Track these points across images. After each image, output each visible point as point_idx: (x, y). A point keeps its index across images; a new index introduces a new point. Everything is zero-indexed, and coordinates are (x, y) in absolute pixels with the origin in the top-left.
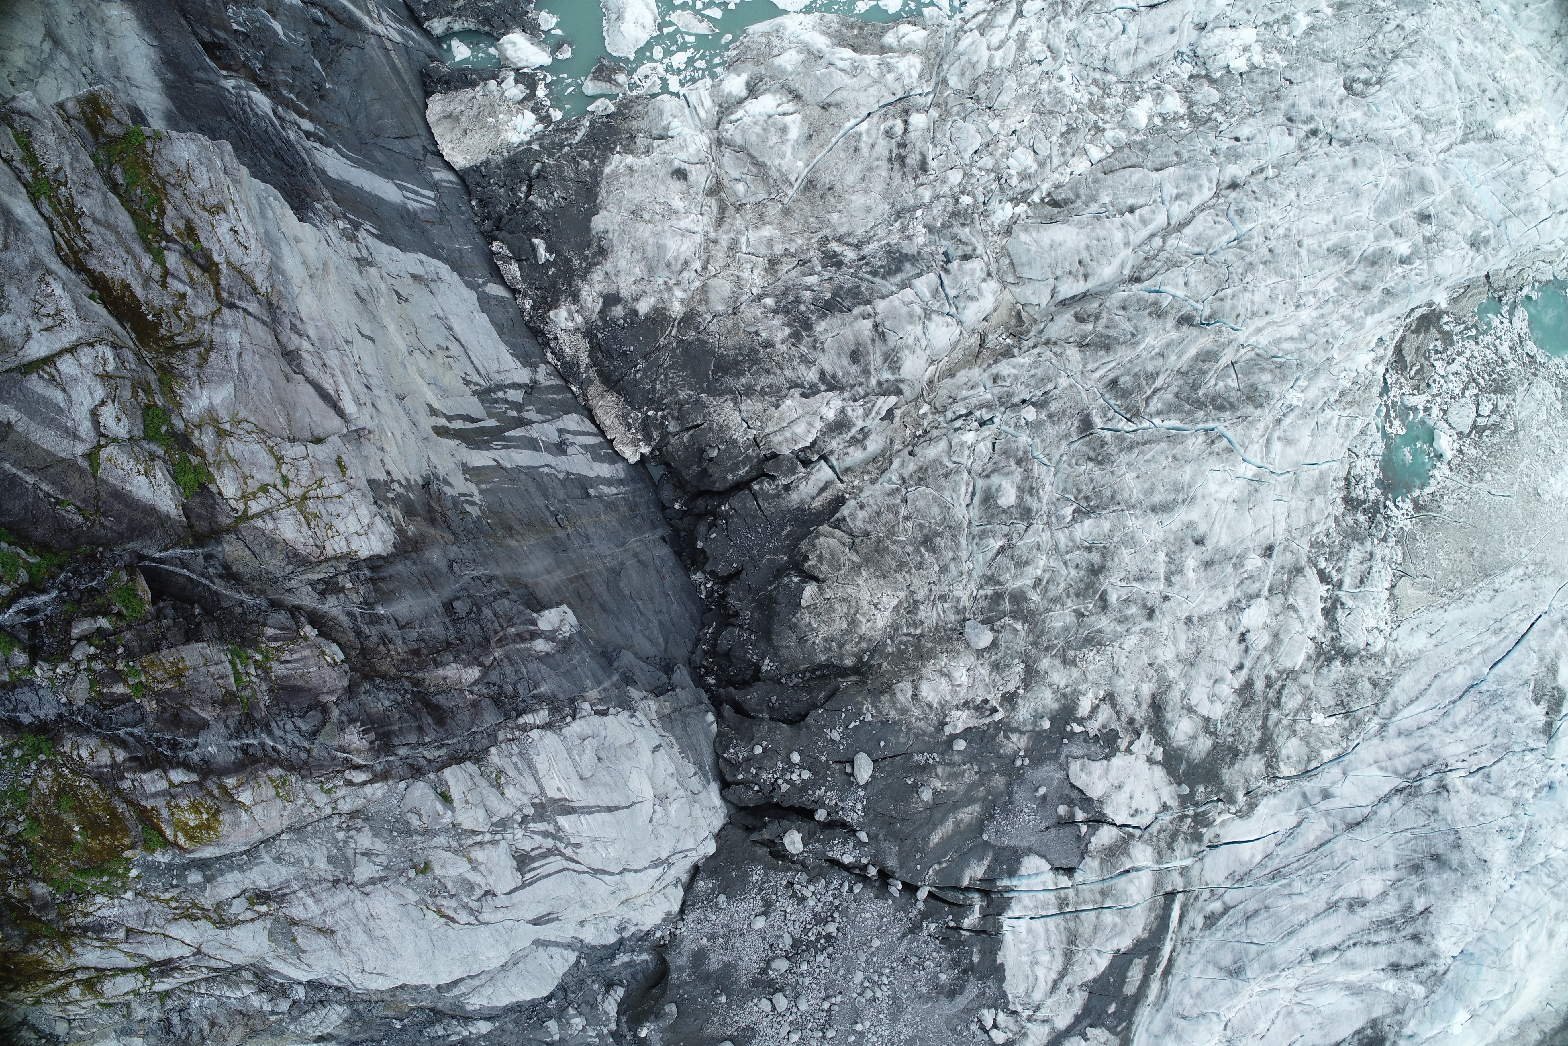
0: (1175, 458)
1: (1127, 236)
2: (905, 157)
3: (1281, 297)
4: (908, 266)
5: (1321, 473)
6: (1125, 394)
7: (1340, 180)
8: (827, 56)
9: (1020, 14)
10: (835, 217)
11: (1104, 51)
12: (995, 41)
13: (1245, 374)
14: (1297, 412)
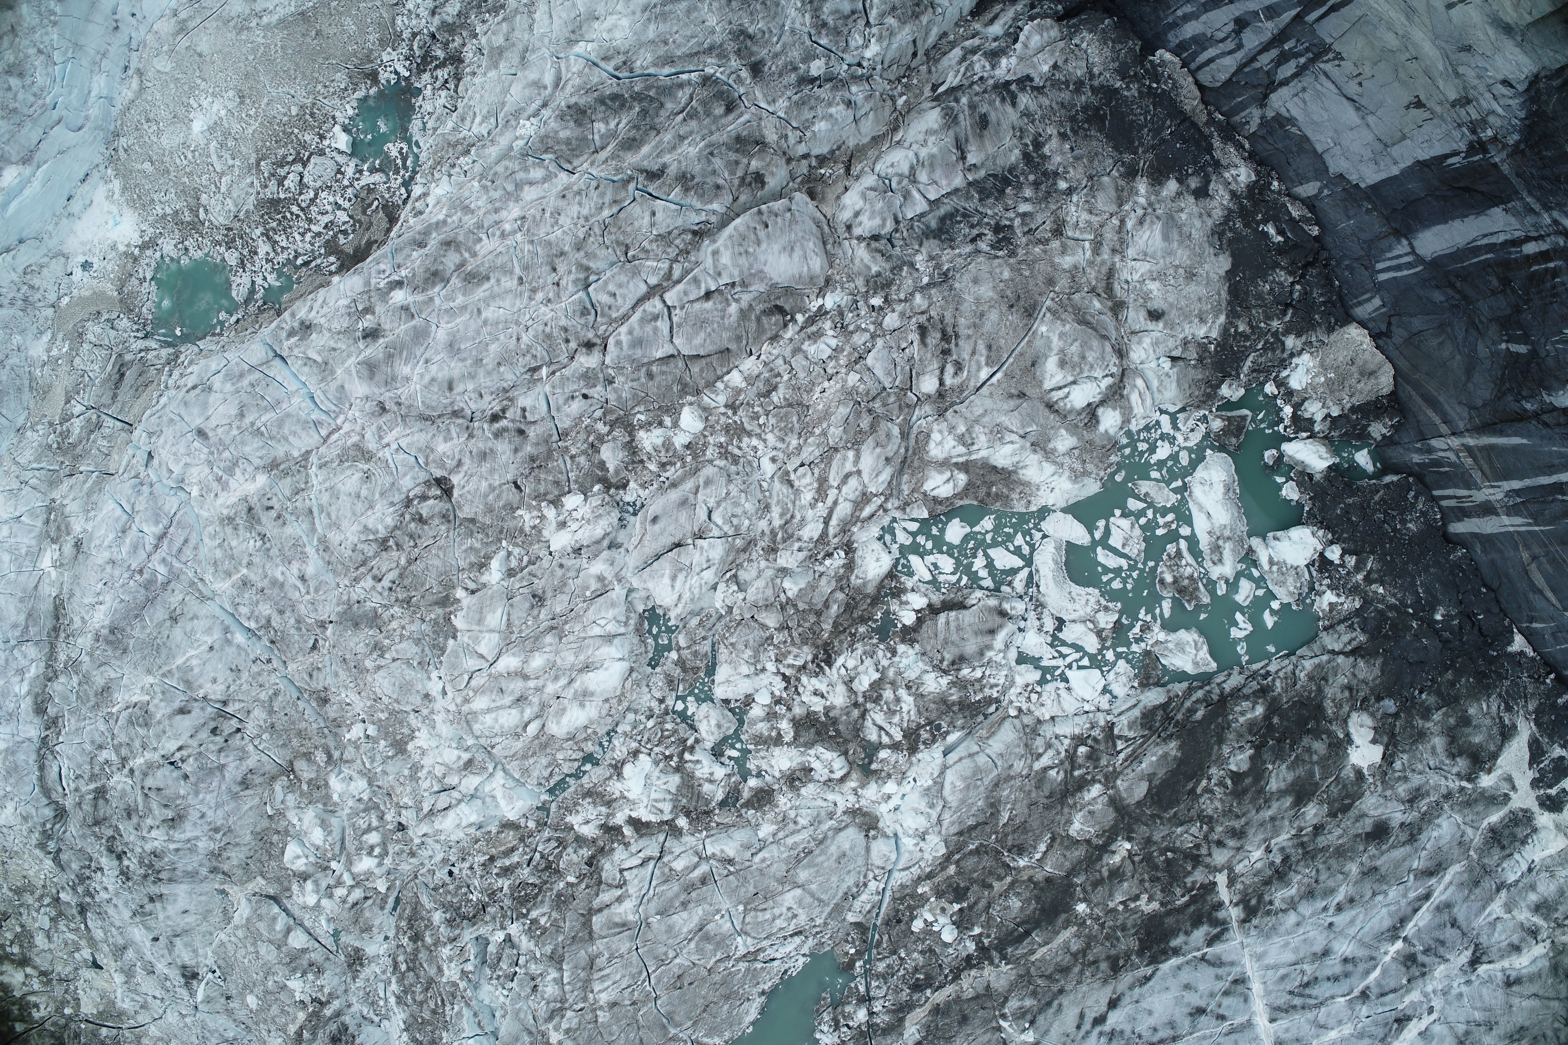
0: (666, 43)
1: (715, 261)
2: (942, 339)
3: (548, 215)
4: (934, 224)
5: (496, 67)
6: (719, 95)
7: (469, 362)
8: (1028, 444)
9: (826, 522)
10: (1006, 275)
11: (731, 487)
12: (853, 482)
13: (585, 139)
14: (526, 115)
